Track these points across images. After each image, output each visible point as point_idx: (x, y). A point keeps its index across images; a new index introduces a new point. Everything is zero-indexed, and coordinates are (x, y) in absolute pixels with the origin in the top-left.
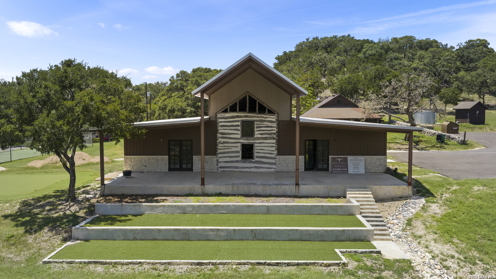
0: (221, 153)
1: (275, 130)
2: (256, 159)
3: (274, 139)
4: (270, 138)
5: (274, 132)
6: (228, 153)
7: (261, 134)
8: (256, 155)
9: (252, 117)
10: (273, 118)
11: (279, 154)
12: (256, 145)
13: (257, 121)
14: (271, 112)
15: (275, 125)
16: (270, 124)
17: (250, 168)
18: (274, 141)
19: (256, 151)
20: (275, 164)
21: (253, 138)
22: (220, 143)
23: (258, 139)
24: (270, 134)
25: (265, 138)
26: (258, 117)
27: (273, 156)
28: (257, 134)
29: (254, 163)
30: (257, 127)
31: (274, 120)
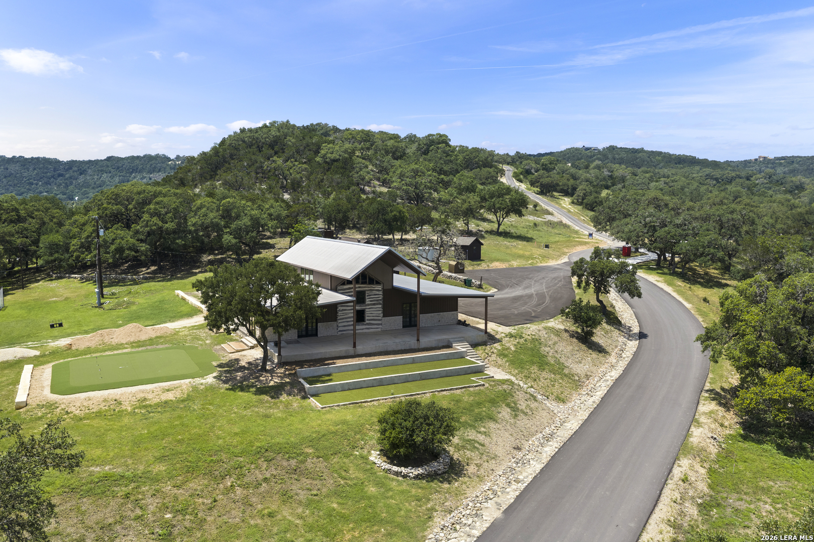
0: (340, 319)
1: (381, 297)
2: (367, 322)
3: (380, 304)
4: (377, 304)
5: (380, 298)
6: (346, 318)
7: (371, 301)
8: (367, 318)
9: (364, 287)
10: (379, 287)
11: (384, 316)
12: (367, 310)
13: (367, 290)
14: (378, 283)
15: (381, 293)
16: (377, 293)
17: (363, 329)
18: (380, 306)
19: (367, 315)
20: (381, 324)
21: (364, 305)
22: (339, 311)
23: (369, 305)
24: (377, 300)
25: (374, 304)
26: (368, 287)
27: (380, 318)
28: (368, 301)
29: (365, 325)
30: (368, 296)
31: (380, 289)
